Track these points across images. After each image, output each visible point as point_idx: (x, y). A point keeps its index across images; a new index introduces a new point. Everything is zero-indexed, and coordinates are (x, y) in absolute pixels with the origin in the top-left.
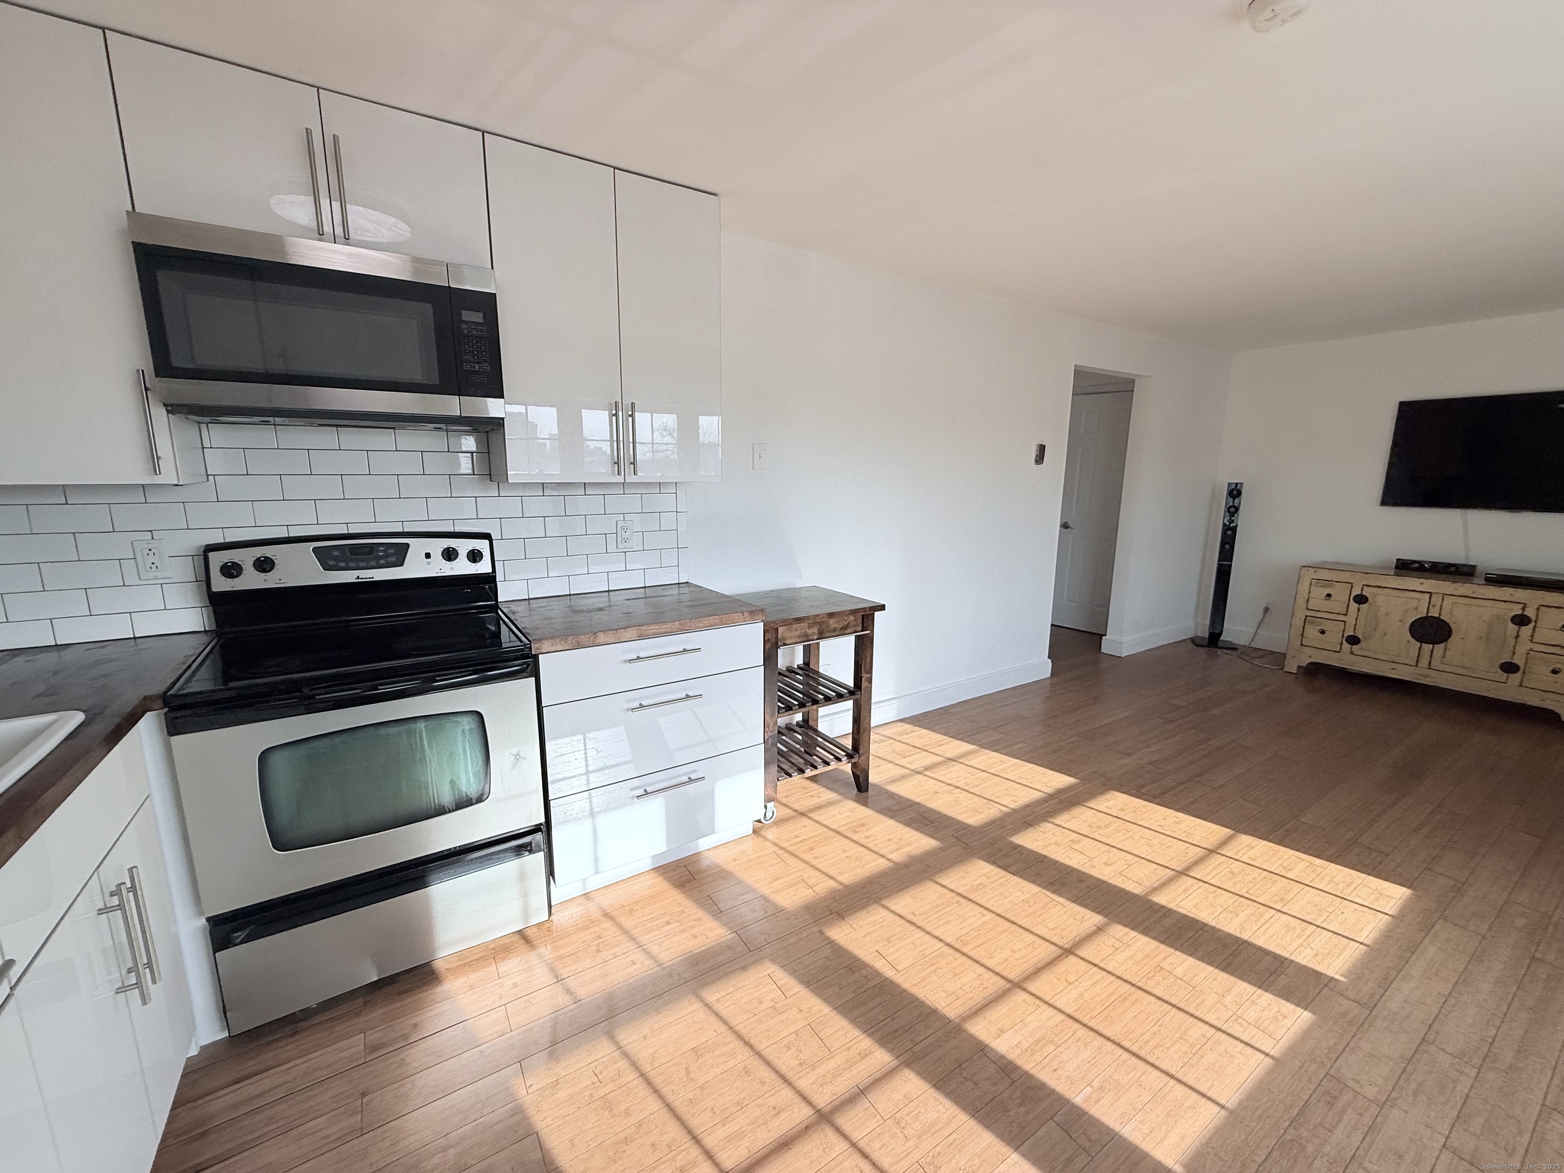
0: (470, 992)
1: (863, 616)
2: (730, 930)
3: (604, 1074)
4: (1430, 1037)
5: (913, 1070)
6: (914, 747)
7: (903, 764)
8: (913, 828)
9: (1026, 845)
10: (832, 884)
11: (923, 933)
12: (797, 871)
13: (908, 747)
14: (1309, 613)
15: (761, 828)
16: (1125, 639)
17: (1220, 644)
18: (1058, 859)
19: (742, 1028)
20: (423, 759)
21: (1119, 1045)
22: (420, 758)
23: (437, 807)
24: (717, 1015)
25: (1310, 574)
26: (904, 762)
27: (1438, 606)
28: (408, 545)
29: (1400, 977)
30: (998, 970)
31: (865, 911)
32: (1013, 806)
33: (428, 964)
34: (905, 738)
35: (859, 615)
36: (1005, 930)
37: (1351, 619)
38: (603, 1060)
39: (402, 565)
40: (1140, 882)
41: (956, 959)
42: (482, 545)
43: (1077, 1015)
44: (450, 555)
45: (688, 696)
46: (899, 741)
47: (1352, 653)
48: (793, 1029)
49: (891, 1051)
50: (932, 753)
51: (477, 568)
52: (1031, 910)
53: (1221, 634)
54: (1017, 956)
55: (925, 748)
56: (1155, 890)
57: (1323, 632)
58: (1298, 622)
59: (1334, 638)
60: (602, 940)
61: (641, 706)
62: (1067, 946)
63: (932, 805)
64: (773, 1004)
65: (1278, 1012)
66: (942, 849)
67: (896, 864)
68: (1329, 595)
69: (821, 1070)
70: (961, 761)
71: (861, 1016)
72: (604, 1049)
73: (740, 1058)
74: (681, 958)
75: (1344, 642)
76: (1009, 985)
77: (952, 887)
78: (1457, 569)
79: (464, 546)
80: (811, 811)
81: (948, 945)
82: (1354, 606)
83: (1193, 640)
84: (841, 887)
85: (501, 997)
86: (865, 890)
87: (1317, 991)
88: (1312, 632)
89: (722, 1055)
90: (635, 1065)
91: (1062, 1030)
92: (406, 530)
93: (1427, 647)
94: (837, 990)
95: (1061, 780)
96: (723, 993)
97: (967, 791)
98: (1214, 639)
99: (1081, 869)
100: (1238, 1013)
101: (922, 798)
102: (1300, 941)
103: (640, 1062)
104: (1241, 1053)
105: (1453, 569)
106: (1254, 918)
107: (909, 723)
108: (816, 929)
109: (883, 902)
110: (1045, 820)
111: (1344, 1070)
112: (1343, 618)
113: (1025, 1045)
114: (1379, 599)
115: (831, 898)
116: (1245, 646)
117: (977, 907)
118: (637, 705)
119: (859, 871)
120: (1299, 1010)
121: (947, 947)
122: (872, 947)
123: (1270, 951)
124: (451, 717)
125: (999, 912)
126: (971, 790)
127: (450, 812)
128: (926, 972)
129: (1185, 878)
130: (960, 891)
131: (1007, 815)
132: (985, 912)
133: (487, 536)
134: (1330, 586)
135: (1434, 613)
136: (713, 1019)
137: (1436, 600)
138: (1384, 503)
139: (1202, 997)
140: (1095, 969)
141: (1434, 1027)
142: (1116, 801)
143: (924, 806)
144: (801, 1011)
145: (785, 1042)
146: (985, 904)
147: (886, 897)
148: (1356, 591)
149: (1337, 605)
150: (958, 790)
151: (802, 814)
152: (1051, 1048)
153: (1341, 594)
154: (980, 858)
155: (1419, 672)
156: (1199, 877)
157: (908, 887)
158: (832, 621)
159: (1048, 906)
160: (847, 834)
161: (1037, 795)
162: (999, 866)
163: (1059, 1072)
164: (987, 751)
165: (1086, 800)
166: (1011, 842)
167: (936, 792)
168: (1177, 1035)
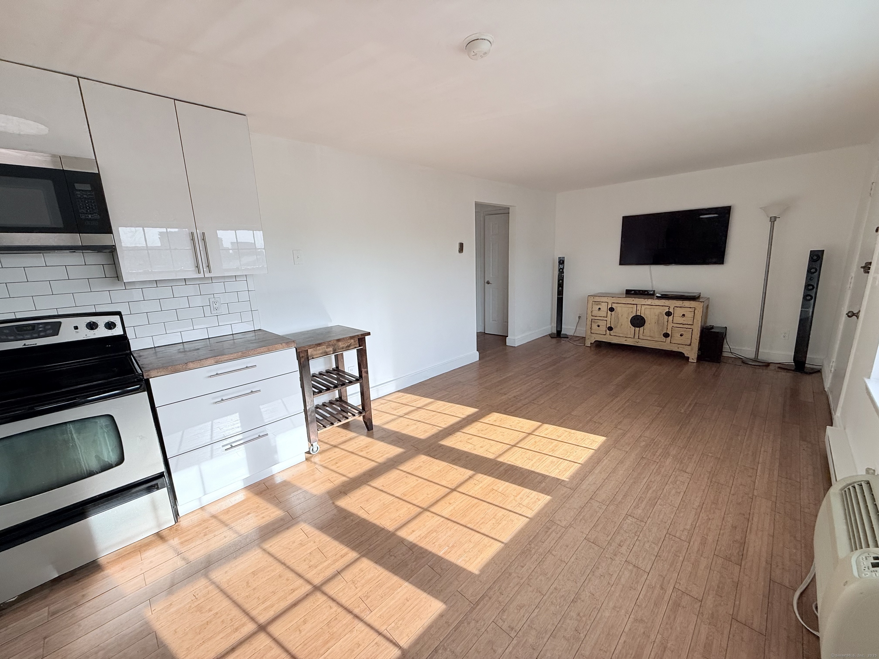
0: (122, 571)
1: (359, 339)
2: (284, 510)
3: (199, 595)
4: (593, 497)
5: (366, 557)
6: (402, 404)
7: (394, 413)
8: (392, 445)
9: (445, 444)
10: (344, 479)
11: (386, 494)
12: (326, 476)
13: (399, 404)
14: (593, 318)
15: (311, 457)
16: (516, 338)
17: (562, 336)
18: (459, 448)
19: (281, 558)
20: (75, 446)
21: (466, 526)
22: (72, 446)
23: (88, 471)
24: (269, 553)
25: (591, 299)
26: (394, 412)
27: (640, 310)
28: (60, 323)
29: (590, 475)
30: (418, 504)
31: (358, 489)
32: (445, 426)
33: (94, 562)
34: (398, 400)
35: (357, 339)
36: (427, 486)
37: (608, 319)
38: (200, 588)
39: (57, 335)
40: (494, 453)
41: (399, 503)
42: (116, 319)
43: (449, 518)
44: (92, 326)
45: (252, 392)
46: (395, 402)
47: (610, 335)
48: (309, 551)
49: (357, 551)
50: (410, 406)
51: (112, 332)
52: (441, 474)
53: (561, 331)
54: (429, 496)
55: (407, 404)
56: (500, 455)
57: (599, 326)
58: (589, 323)
59: (603, 328)
60: (208, 529)
61: (222, 400)
62: (453, 488)
63: (404, 432)
64: (301, 542)
65: (537, 498)
66: (405, 453)
67: (380, 463)
68: (600, 309)
69: (319, 568)
70: (424, 408)
71: (345, 538)
72: (202, 582)
73: (278, 571)
74: (254, 530)
75: (607, 330)
76: (422, 510)
77: (405, 470)
78: (648, 292)
79: (101, 321)
80: (340, 444)
81: (397, 497)
82: (609, 312)
83: (550, 335)
84: (348, 479)
85: (141, 569)
86: (361, 479)
87: (555, 487)
88: (595, 326)
89: (268, 571)
90: (218, 587)
91: (442, 525)
92: (59, 314)
93: (637, 329)
94: (336, 528)
95: (471, 411)
96: (274, 542)
97: (424, 422)
98: (558, 334)
99: (470, 451)
100: (520, 503)
101: (400, 429)
102: (555, 467)
103: (221, 584)
104: (517, 519)
105: (646, 293)
106: (539, 460)
107: (402, 392)
108: (331, 502)
109: (369, 483)
110: (458, 431)
111: (556, 517)
112: (605, 319)
113: (423, 535)
114: (618, 308)
115: (342, 486)
116: (572, 336)
117: (415, 477)
118: (220, 399)
119: (359, 470)
120: (546, 496)
121: (396, 498)
122: (358, 505)
123: (541, 474)
124: (91, 420)
125: (425, 478)
126: (426, 422)
127: (97, 473)
128: (383, 512)
129: (515, 447)
130: (408, 471)
131: (441, 431)
132: (419, 479)
133: (119, 313)
134: (600, 304)
135: (639, 314)
136: (266, 556)
137: (639, 307)
138: (621, 264)
139: (508, 498)
140: (464, 495)
141: (596, 493)
142: (494, 417)
143: (400, 433)
144: (315, 542)
145: (303, 559)
146: (419, 475)
147: (371, 480)
148: (610, 306)
149: (603, 313)
150: (419, 423)
151: (335, 446)
152: (435, 533)
153: (604, 307)
154: (422, 454)
155: (635, 341)
156: (520, 446)
157: (383, 473)
158: (340, 343)
159: (450, 471)
160: (357, 453)
161: (458, 419)
162: (431, 456)
163: (435, 544)
164: (438, 401)
165: (480, 419)
166: (439, 444)
167: (408, 425)
168: (492, 517)
